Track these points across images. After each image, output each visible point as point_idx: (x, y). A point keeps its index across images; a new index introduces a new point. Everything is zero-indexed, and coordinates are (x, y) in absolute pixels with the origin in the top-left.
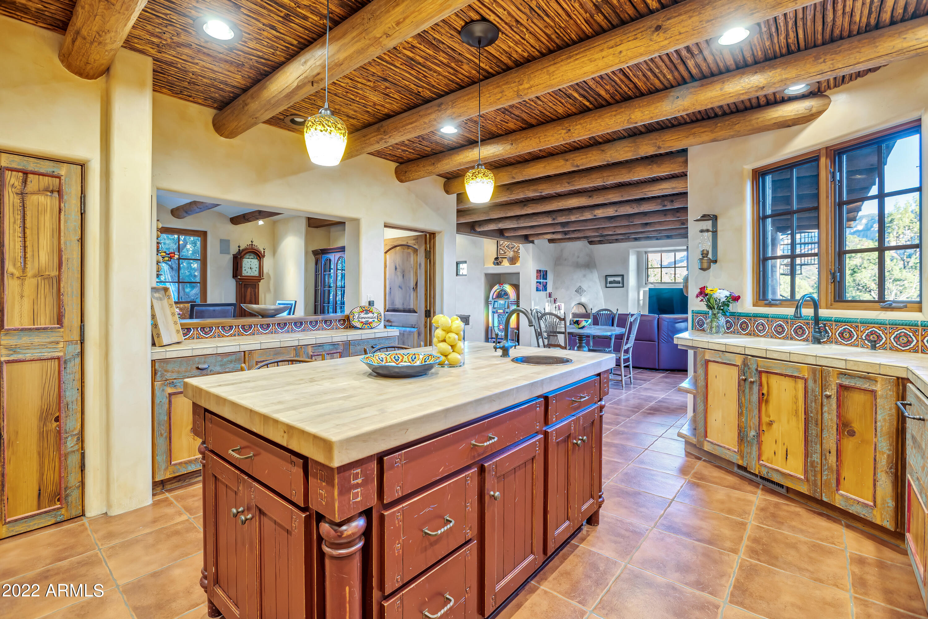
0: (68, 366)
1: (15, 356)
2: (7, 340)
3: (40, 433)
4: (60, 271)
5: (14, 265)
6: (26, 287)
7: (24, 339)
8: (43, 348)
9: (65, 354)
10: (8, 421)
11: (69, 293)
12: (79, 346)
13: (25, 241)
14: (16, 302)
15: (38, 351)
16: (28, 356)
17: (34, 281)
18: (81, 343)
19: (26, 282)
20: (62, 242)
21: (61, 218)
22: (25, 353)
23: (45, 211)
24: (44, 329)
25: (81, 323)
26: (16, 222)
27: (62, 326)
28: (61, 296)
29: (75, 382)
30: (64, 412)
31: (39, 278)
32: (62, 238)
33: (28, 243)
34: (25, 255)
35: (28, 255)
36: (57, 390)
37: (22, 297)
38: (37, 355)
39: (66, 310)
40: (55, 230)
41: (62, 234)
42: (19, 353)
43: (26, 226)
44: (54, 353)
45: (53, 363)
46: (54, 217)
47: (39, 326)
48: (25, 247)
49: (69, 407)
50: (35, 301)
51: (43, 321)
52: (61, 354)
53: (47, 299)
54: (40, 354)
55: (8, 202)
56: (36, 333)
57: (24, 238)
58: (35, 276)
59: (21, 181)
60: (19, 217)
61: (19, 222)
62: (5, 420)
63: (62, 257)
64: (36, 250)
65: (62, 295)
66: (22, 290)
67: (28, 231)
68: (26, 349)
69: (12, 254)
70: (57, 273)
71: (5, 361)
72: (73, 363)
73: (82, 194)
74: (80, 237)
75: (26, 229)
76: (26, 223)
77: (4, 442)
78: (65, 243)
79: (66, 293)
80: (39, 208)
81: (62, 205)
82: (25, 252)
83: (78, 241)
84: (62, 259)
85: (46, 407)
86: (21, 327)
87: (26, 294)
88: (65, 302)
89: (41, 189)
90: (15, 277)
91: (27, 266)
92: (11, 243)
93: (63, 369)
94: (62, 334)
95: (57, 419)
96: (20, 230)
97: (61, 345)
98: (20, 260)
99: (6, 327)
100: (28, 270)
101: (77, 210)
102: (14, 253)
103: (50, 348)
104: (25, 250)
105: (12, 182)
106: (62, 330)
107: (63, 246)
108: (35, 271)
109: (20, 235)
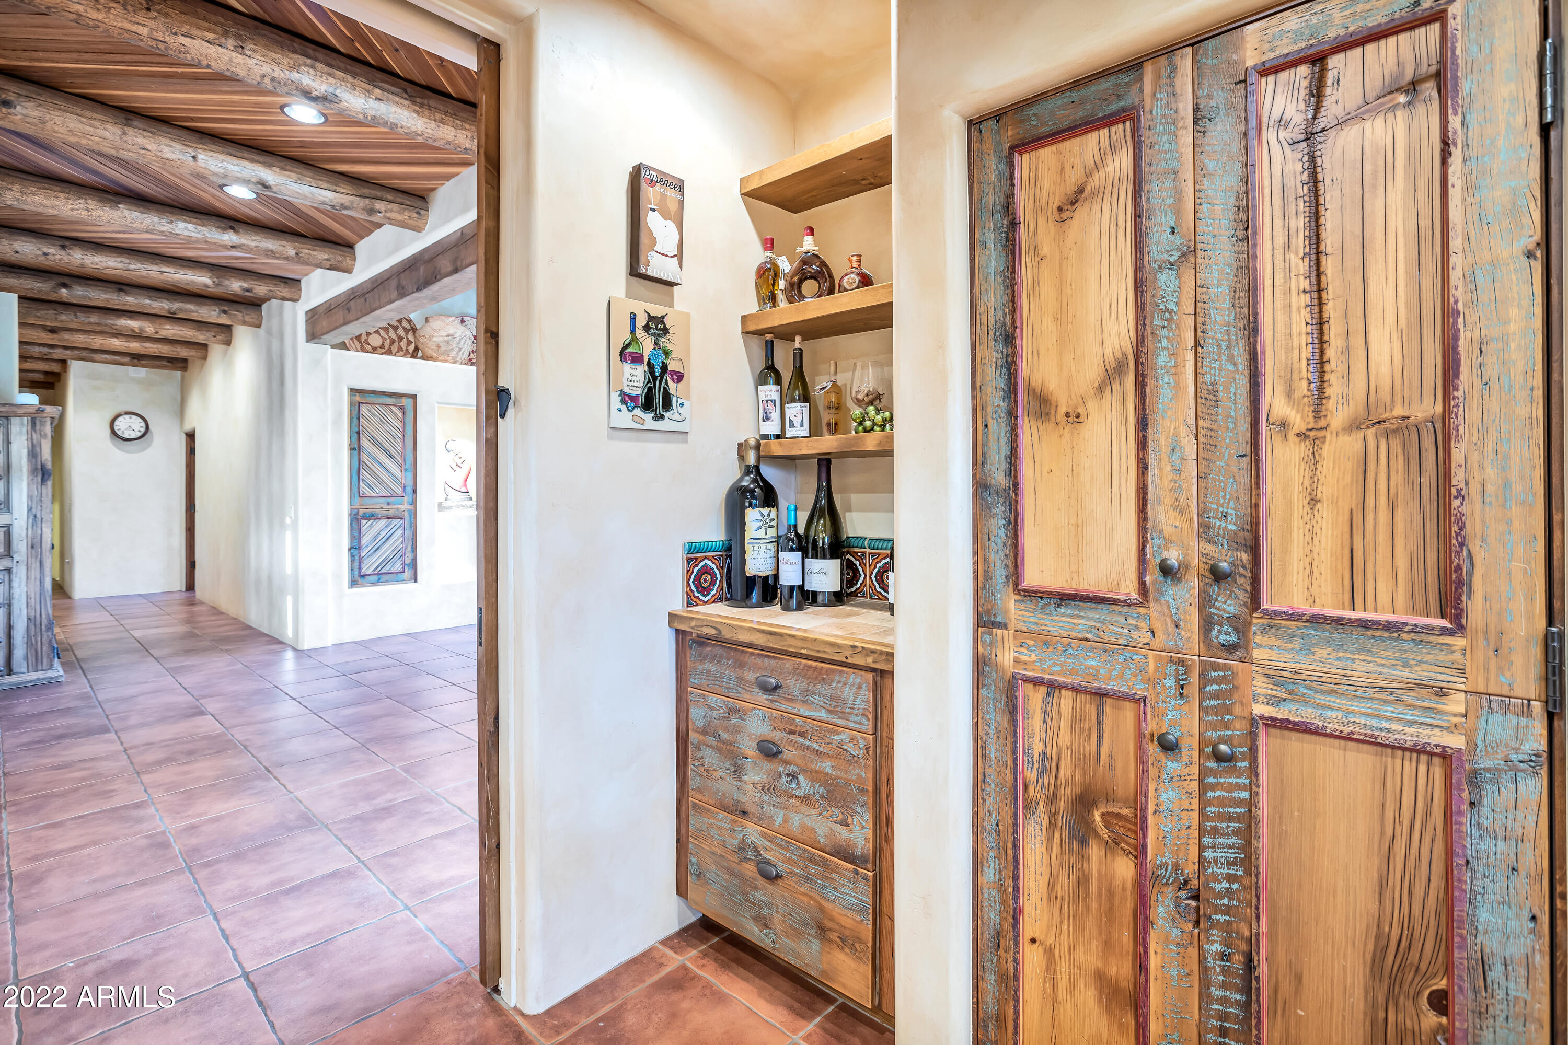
0: (1487, 800)
1: (1293, 707)
2: (1271, 648)
3: (1374, 1023)
4: (1447, 396)
5: (1289, 392)
6: (1326, 466)
7: (1321, 653)
8: (1386, 702)
9: (1472, 745)
10: (1273, 923)
11: (1490, 488)
12: (1539, 727)
13: (1321, 304)
14: (1296, 523)
15: (1365, 707)
16: (1333, 720)
17: (1352, 444)
18: (1550, 716)
19: (1327, 450)
20: (1456, 276)
21: (1452, 179)
22: (1324, 707)
23: (1388, 171)
24: (1389, 627)
25: (1550, 622)
26: (1293, 241)
27: (1459, 628)
28: (1456, 503)
29: (1520, 882)
30: (1467, 986)
31: (1371, 432)
32: (1455, 260)
33: (1331, 310)
34: (1322, 352)
35: (1330, 353)
36: (1437, 882)
37: (1314, 501)
38: (1362, 724)
39: (1478, 560)
40: (1426, 233)
41: (1456, 243)
42: (1304, 700)
43: (1322, 247)
44: (1426, 731)
45: (1423, 768)
46: (1422, 184)
47: (1371, 616)
48: (1321, 323)
49: (1491, 975)
50: (1358, 520)
51: (1384, 598)
52: (1456, 742)
53: (1400, 514)
54: (1374, 723)
55: (1266, 182)
56: (1360, 637)
57: (1319, 291)
58: (1354, 426)
59: (1303, 93)
60: (1300, 223)
61: (1300, 242)
62: (1264, 918)
63: (1456, 338)
64: (1357, 325)
65: (1459, 494)
66: (1314, 480)
67: (1329, 265)
68: (1325, 693)
69: (1281, 356)
70: (1439, 408)
71: (1262, 717)
72: (1508, 793)
73: (1545, 35)
74: (1538, 236)
75: (1323, 259)
76: (1323, 235)
77: (1258, 989)
78: (1471, 278)
79: (1474, 488)
80: (1368, 167)
81: (1455, 122)
82: (1322, 342)
83: (1530, 255)
84: (1455, 348)
85: (1396, 932)
86: (1309, 610)
87: (1324, 492)
88: (1473, 526)
89: (1370, 98)
90: (1291, 435)
91: (1328, 391)
92: (1281, 317)
93: (1465, 807)
94: (1458, 657)
95: (1440, 1003)
96: (1301, 266)
97: (1456, 704)
98: (1305, 372)
99: (1265, 606)
100: (1331, 405)
101: (1520, 120)
102: (1289, 349)
103: (1410, 706)
104: (1321, 333)
105: (1276, 115)
106: (1459, 642)
107: (1459, 294)
108: (1356, 406)
109: (1305, 284)
